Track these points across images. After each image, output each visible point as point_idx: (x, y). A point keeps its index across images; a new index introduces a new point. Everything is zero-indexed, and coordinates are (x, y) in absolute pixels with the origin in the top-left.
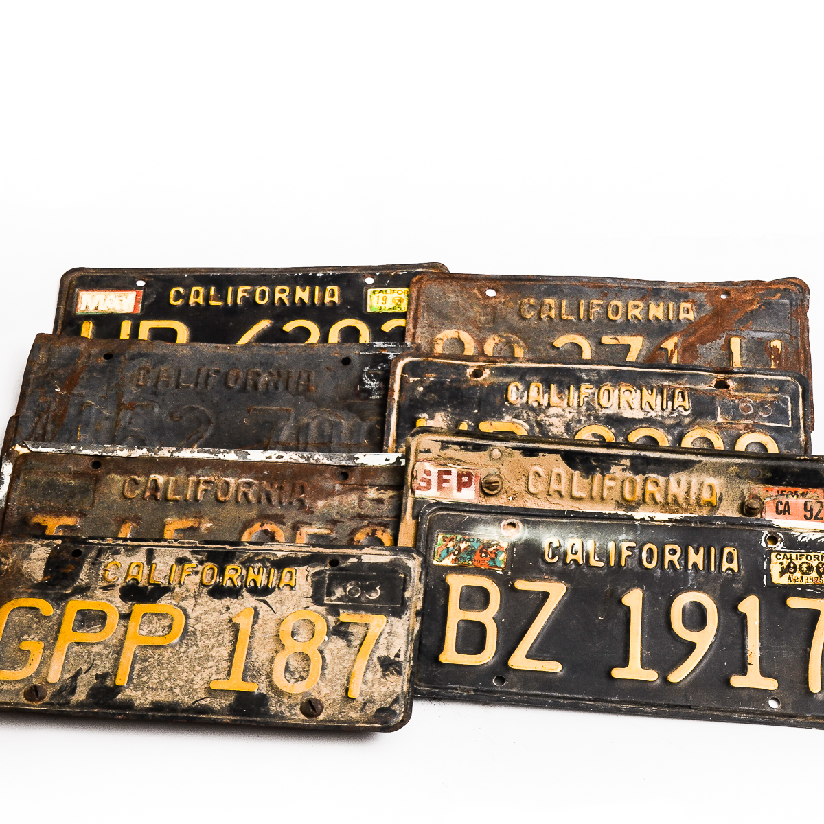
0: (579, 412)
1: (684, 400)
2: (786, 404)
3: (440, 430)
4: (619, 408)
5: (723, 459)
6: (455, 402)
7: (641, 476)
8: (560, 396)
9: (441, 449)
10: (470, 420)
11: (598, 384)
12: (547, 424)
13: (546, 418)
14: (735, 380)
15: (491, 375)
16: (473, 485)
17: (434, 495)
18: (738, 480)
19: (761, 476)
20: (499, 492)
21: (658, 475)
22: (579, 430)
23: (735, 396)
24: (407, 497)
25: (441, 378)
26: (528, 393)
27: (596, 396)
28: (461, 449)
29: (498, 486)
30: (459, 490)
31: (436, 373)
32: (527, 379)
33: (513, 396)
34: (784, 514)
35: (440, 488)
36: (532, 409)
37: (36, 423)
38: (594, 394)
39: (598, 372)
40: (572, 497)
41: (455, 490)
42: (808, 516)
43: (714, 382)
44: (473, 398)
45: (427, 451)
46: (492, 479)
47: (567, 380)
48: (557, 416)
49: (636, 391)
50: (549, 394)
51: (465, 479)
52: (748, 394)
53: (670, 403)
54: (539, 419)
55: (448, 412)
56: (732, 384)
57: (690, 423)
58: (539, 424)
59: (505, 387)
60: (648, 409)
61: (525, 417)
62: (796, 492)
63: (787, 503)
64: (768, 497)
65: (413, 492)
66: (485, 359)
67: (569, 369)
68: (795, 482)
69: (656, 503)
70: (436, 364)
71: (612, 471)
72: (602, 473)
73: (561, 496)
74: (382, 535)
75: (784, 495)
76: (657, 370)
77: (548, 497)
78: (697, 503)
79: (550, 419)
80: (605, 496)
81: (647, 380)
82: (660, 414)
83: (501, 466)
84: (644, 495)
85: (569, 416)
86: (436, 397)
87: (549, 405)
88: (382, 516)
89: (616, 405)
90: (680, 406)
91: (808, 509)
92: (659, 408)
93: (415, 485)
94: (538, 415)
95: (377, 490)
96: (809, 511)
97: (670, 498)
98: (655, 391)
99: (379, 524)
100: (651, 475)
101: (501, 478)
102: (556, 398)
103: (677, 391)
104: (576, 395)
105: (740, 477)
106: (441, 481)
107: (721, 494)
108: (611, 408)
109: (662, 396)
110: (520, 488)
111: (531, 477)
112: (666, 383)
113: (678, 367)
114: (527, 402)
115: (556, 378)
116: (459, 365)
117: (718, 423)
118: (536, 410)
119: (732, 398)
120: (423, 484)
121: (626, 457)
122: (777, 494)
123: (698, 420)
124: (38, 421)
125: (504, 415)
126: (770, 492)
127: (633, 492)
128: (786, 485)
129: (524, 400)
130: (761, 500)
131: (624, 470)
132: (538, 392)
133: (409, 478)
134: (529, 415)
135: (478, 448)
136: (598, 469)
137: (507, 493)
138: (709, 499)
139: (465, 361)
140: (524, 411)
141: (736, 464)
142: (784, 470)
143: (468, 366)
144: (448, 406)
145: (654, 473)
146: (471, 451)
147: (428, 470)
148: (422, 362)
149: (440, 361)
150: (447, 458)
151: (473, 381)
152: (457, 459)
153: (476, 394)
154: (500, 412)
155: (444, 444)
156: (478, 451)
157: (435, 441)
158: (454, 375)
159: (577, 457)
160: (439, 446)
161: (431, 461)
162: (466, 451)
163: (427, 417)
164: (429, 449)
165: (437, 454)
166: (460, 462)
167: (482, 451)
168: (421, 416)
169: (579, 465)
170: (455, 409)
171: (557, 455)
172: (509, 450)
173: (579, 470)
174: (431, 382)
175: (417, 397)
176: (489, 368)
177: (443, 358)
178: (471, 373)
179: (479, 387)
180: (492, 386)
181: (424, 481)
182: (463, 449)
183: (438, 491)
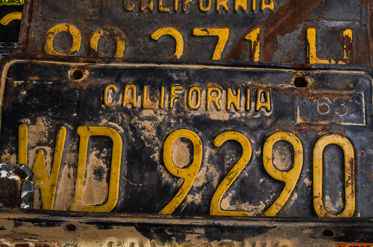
0: (170, 114)
1: (266, 100)
2: (360, 100)
4: (206, 109)
5: (296, 223)
6: (56, 106)
7: (216, 241)
8: (152, 98)
9: (14, 226)
10: (69, 123)
11: (187, 85)
12: (140, 127)
13: (139, 121)
14: (313, 77)
15: (90, 76)
18: (312, 240)
19: (334, 236)
21: (233, 239)
22: (169, 135)
23: (314, 95)
25: (43, 81)
26: (123, 95)
27: (185, 97)
28: (35, 225)
31: (39, 76)
32: (123, 80)
33: (109, 100)
36: (126, 111)
38: (183, 95)
39: (187, 71)
43: (293, 79)
44: (73, 101)
47: (159, 80)
48: (149, 119)
49: (222, 92)
50: (143, 96)
52: (324, 92)
53: (253, 104)
54: (133, 122)
55: (49, 116)
56: (310, 81)
57: (272, 125)
58: (133, 128)
59: (102, 89)
60: (233, 110)
61: (120, 120)
66: (84, 60)
67: (160, 70)
70: (39, 66)
71: (187, 239)
72: (177, 241)
76: (242, 68)
79: (143, 123)
81: (233, 79)
82: (244, 115)
83: (77, 237)
85: (160, 119)
86: (37, 102)
87: (142, 108)
89: (203, 106)
90: (262, 107)
92: (243, 109)
94: (132, 118)
98: (239, 92)
100: (225, 241)
102: (148, 99)
103: (260, 92)
104: (167, 96)
105: (314, 238)
108: (199, 109)
109: (246, 97)
112: (249, 83)
113: (260, 65)
114: (122, 105)
115: (149, 79)
116: (60, 66)
117: (298, 125)
118: (130, 112)
119: (310, 98)
121: (201, 227)
123: (279, 121)
125: (101, 117)
129: (120, 102)
131: (198, 238)
132: (132, 94)
134: (123, 118)
135: (51, 224)
136: (173, 238)
139: (67, 61)
140: (119, 114)
141: (310, 228)
142: (358, 230)
143: (68, 68)
144: (49, 110)
145: (229, 238)
146: (45, 227)
147: (5, 245)
148: (26, 64)
149: (44, 63)
150: (22, 233)
151: (73, 83)
152: (33, 233)
153: (75, 97)
154: (97, 115)
155: (16, 221)
156: (53, 227)
157: (7, 219)
158: (56, 77)
159: (151, 228)
160: (12, 223)
161: (7, 236)
162: (40, 227)
163: (29, 122)
164: (3, 227)
165: (12, 230)
166: (37, 236)
167: (56, 226)
168: (24, 121)
169: (154, 235)
170: (56, 113)
171: (132, 227)
172: (83, 225)
173: (155, 239)
174: (33, 85)
175: (21, 101)
176: (89, 69)
177: (45, 59)
178: (72, 74)
179: (79, 90)
180: (90, 88)
182: (37, 225)
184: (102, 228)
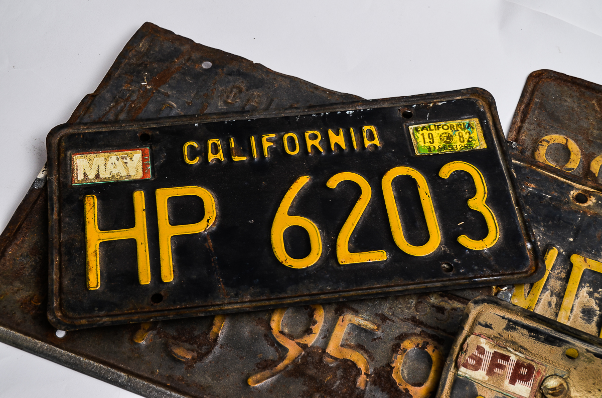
3: (511, 307)
9: (505, 328)
10: (562, 247)
16: (531, 381)
17: (480, 378)
24: (448, 371)
25: (542, 191)
28: (530, 336)
30: (513, 381)
31: (537, 185)
35: (490, 372)
37: (111, 108)
41: (507, 382)
44: (572, 224)
45: (487, 326)
65: (457, 367)
66: (593, 185)
70: (538, 174)
83: (572, 370)
93: (461, 360)
106: (494, 365)
116: (563, 183)
120: (472, 362)
124: (113, 106)
133: (457, 349)
135: (550, 340)
143: (572, 188)
146: (542, 342)
147: (482, 347)
148: (524, 167)
150: (510, 340)
151: (575, 205)
152: (521, 345)
155: (511, 323)
156: (551, 345)
157: (501, 316)
158: (556, 192)
160: (504, 324)
161: (489, 338)
162: (535, 340)
164: (491, 324)
165: (499, 332)
166: (525, 350)
167: (555, 345)
172: (590, 355)
174: (529, 192)
176: (596, 197)
178: (574, 195)
179: (581, 215)
180: (596, 217)
181: (474, 359)
182: (533, 337)
183: (486, 375)
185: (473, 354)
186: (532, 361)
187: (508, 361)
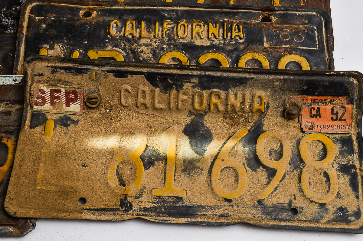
0: (163, 42)
1: (239, 31)
2: (314, 32)
4: (192, 38)
5: (269, 76)
6: (70, 36)
7: (207, 90)
8: (148, 30)
9: (51, 73)
10: (81, 48)
11: (176, 21)
12: (139, 51)
13: (138, 47)
14: (276, 16)
15: (98, 15)
16: (78, 101)
17: (48, 109)
18: (281, 92)
19: (299, 89)
20: (99, 105)
21: (220, 89)
22: (162, 56)
23: (277, 27)
24: (27, 111)
25: (60, 17)
26: (125, 28)
27: (175, 30)
28: (67, 73)
29: (97, 102)
30: (68, 105)
31: (56, 14)
32: (124, 17)
33: (113, 31)
34: (316, 117)
35: (52, 103)
36: (128, 40)
38: (173, 28)
39: (177, 11)
40: (155, 108)
41: (64, 106)
42: (335, 118)
43: (261, 18)
44: (84, 32)
45: (41, 75)
46: (93, 95)
47: (154, 18)
48: (146, 45)
49: (204, 26)
50: (141, 29)
51: (72, 96)
52: (285, 26)
53: (229, 34)
54: (133, 47)
55: (64, 43)
56: (274, 19)
57: (244, 48)
58: (133, 52)
59: (108, 24)
60: (213, 39)
61: (122, 46)
62: (325, 100)
63: (318, 109)
64: (304, 104)
65: (32, 107)
66: (93, 3)
67: (155, 10)
68: (325, 92)
69: (219, 111)
70: (56, 7)
71: (184, 88)
72: (177, 89)
73: (146, 107)
74: (7, 141)
75: (316, 102)
76: (220, 10)
77: (136, 108)
78: (250, 110)
79: (141, 48)
80: (180, 107)
81: (212, 17)
82: (222, 42)
83: (99, 86)
84: (209, 105)
85: (155, 45)
86: (55, 32)
87: (140, 37)
88: (9, 126)
89: (189, 36)
90: (236, 36)
91: (335, 112)
92: (221, 38)
93: (33, 102)
94: (132, 45)
95: (7, 104)
96: (335, 114)
97: (229, 107)
98: (218, 25)
99: (6, 132)
100: (214, 90)
101: (100, 95)
102: (145, 31)
103: (234, 25)
104: (161, 29)
105: (282, 90)
106: (53, 99)
107: (268, 103)
108: (186, 38)
109: (223, 29)
110: (114, 102)
111: (123, 94)
112: (226, 19)
113: (234, 7)
114: (124, 35)
115: (146, 17)
116: (73, 8)
117: (265, 48)
118: (131, 40)
119: (274, 29)
120: (39, 101)
121: (195, 76)
122: (310, 102)
123: (250, 46)
125: (107, 45)
126: (305, 101)
127: (201, 103)
128: (318, 95)
129: (122, 33)
130: (298, 107)
131: (193, 86)
132: (132, 28)
133: (28, 96)
134: (125, 45)
135: (80, 72)
136: (174, 86)
137: (105, 106)
138: (260, 108)
139: (79, 4)
140: (122, 42)
141: (280, 80)
142: (317, 83)
143: (81, 9)
144: (65, 38)
145: (217, 88)
146: (75, 74)
147: (42, 89)
148: (46, 5)
149: (60, 5)
150: (57, 80)
151: (84, 19)
152: (65, 80)
153: (86, 30)
154: (104, 42)
155: (53, 69)
156: (81, 74)
157: (46, 66)
158: (70, 15)
159: (157, 77)
160: (49, 70)
161: (44, 82)
162: (71, 74)
163: (48, 47)
164: (42, 73)
165: (49, 77)
166: (68, 83)
167: (83, 74)
168: (44, 46)
169: (159, 84)
170: (70, 41)
171: (142, 76)
172: (105, 73)
173: (159, 87)
174: (52, 20)
175: (41, 31)
176: (97, 10)
177: (61, 2)
178: (83, 13)
179: (89, 24)
180: (98, 23)
181: (40, 98)
182: (69, 73)
183: (51, 106)
184: (119, 76)
185: (39, 96)
186: (74, 88)
187: (60, 93)
